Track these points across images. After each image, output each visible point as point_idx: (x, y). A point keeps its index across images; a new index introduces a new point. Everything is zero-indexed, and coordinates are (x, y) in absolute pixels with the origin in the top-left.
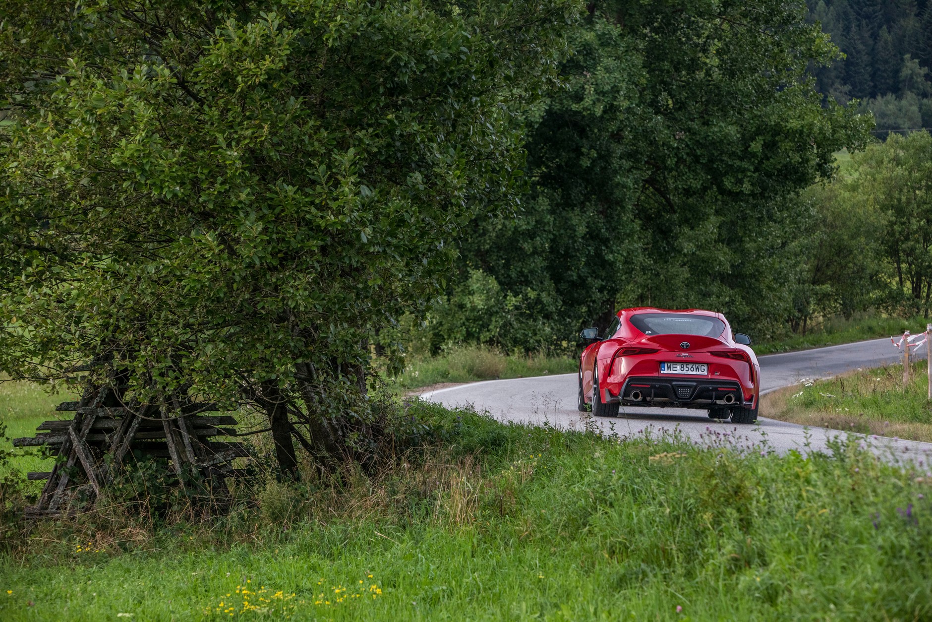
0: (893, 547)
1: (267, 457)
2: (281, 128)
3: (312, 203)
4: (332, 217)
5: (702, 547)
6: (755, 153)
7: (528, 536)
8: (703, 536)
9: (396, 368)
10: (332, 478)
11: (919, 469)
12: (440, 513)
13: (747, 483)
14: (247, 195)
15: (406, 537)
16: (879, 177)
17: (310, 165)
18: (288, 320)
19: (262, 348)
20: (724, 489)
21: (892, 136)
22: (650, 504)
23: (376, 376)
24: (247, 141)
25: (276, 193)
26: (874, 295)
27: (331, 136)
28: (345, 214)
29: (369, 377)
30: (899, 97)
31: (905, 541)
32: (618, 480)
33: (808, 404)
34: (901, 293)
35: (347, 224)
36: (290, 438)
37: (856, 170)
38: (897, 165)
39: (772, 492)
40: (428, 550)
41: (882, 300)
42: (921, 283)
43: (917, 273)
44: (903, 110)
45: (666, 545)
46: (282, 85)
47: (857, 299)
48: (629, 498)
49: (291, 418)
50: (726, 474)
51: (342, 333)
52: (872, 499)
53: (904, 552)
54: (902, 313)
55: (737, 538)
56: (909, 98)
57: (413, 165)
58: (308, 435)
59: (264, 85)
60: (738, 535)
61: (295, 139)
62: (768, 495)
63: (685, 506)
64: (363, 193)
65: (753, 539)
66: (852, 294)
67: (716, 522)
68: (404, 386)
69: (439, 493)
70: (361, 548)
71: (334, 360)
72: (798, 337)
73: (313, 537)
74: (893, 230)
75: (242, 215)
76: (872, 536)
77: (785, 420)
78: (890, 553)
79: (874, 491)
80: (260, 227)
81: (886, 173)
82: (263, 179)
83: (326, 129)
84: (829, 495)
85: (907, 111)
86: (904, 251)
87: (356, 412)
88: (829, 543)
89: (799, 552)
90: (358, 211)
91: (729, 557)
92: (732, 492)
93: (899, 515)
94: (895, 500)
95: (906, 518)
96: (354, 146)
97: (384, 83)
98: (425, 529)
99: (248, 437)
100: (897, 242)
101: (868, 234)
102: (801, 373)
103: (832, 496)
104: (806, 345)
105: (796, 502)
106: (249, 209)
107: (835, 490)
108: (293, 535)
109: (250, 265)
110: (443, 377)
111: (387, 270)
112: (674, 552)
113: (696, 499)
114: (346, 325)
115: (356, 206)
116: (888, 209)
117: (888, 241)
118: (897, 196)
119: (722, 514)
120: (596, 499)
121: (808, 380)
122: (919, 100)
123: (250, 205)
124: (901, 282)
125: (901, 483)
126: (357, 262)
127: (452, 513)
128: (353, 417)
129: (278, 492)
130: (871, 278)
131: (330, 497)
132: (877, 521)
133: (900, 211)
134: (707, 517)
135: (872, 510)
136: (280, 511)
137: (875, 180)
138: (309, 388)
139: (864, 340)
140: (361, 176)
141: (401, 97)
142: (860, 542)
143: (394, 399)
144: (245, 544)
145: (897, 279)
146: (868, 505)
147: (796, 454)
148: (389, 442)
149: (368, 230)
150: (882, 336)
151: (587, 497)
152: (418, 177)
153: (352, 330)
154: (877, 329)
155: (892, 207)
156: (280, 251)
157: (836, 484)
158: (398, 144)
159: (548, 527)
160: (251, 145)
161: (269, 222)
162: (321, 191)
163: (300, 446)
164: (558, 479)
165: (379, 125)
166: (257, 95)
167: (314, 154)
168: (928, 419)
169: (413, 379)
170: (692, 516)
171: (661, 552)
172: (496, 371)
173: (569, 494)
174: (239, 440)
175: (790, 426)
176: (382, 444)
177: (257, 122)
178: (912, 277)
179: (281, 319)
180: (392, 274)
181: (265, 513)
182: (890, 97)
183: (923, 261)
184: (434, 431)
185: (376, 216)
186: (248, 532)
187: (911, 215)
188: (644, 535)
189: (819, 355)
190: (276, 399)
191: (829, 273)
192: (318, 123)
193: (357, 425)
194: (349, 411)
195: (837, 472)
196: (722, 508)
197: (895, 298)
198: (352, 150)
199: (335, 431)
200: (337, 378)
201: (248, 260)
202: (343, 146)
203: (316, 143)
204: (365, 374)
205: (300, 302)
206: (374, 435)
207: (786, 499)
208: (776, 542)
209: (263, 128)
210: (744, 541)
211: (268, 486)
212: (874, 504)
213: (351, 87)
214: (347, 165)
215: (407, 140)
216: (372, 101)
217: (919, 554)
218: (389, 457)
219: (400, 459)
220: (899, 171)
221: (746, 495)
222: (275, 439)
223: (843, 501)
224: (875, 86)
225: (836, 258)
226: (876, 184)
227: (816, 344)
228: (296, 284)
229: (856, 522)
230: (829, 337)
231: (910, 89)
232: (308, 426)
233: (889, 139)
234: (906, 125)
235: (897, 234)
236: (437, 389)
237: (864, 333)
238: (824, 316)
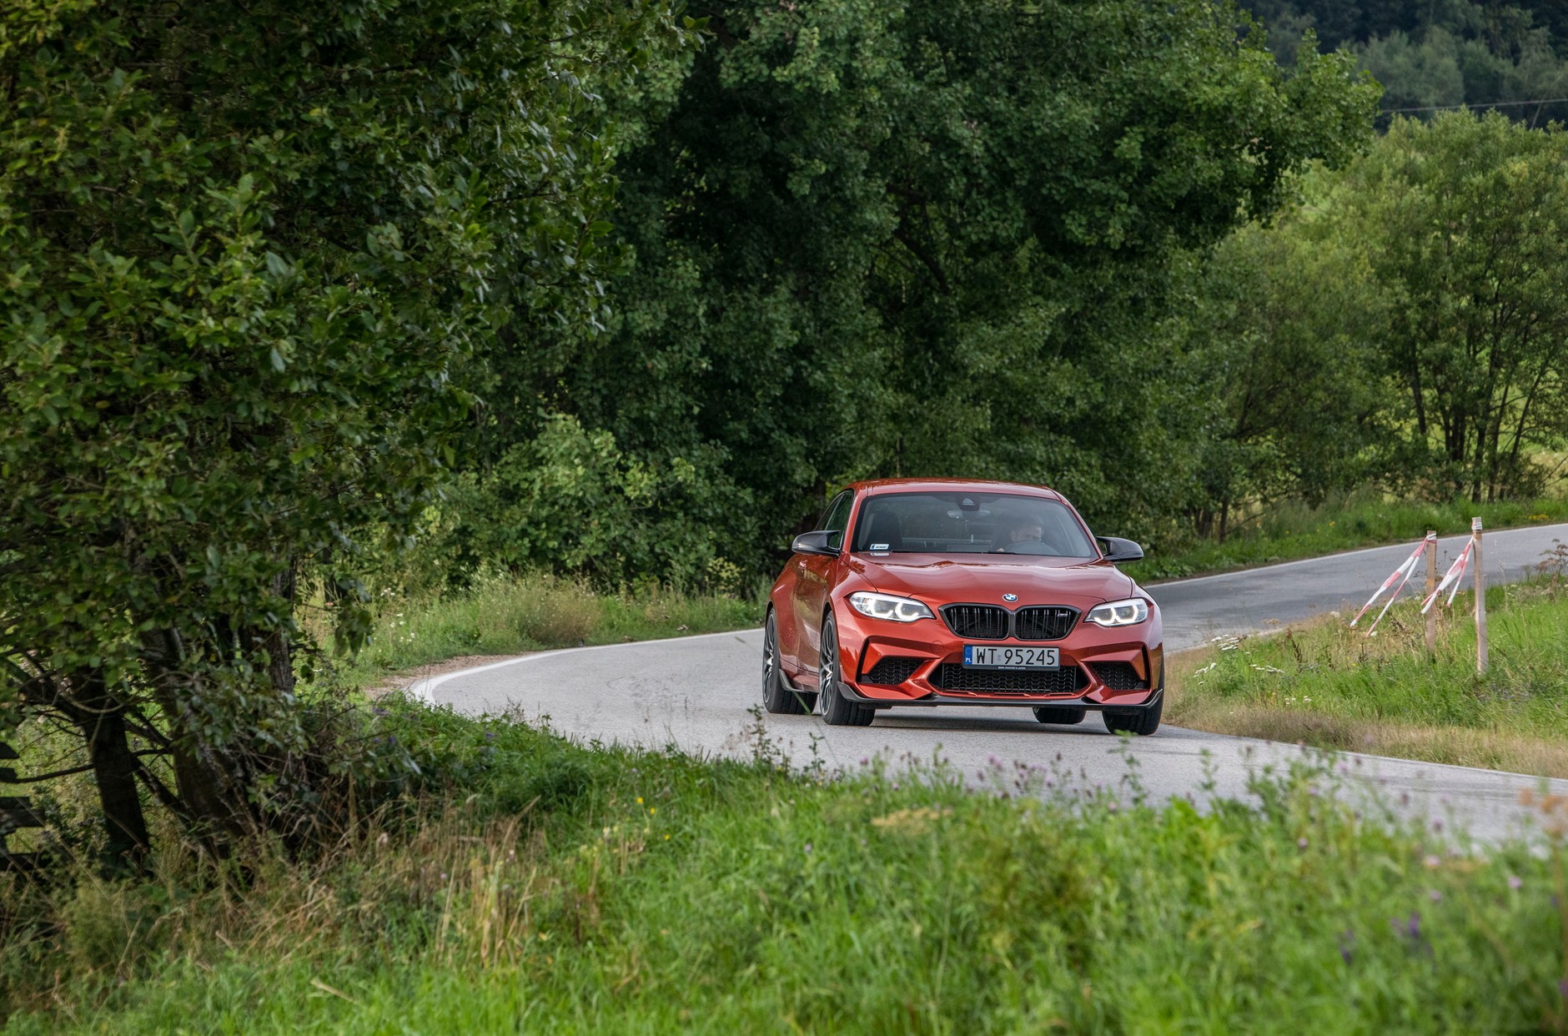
0: (1381, 1001)
1: (86, 826)
2: (95, 135)
3: (165, 292)
4: (211, 322)
5: (991, 1004)
6: (1127, 161)
7: (630, 986)
8: (993, 981)
9: (353, 632)
10: (222, 867)
11: (1435, 838)
12: (449, 938)
13: (1081, 870)
14: (26, 278)
15: (377, 992)
16: (1374, 208)
17: (157, 211)
18: (122, 539)
19: (69, 601)
20: (1033, 883)
21: (1399, 124)
22: (882, 916)
23: (314, 652)
24: (21, 163)
25: (87, 271)
26: (1368, 454)
27: (203, 150)
28: (237, 315)
29: (299, 653)
30: (1417, 39)
31: (1407, 990)
32: (816, 866)
33: (1228, 689)
34: (1421, 448)
35: (241, 336)
36: (133, 784)
37: (1326, 195)
38: (1412, 184)
39: (1135, 887)
40: (424, 1019)
41: (1383, 465)
42: (1463, 428)
43: (1454, 407)
44: (1427, 65)
45: (917, 1000)
46: (94, 46)
47: (1332, 465)
48: (840, 902)
49: (136, 742)
50: (1037, 852)
51: (236, 562)
52: (1338, 900)
53: (1406, 1013)
54: (1425, 493)
55: (1061, 986)
56: (1436, 40)
57: (377, 210)
58: (172, 777)
59: (56, 44)
60: (1064, 978)
61: (123, 156)
62: (1126, 894)
63: (956, 920)
64: (272, 268)
65: (1094, 987)
66: (1320, 454)
67: (1019, 954)
68: (383, 664)
69: (447, 895)
70: (282, 1015)
71: (222, 622)
72: (1209, 546)
73: (180, 993)
74: (1403, 319)
75: (17, 321)
76: (1338, 980)
77: (1181, 723)
78: (1376, 1013)
79: (1343, 884)
80: (58, 346)
81: (1387, 200)
82: (60, 241)
83: (190, 135)
84: (1251, 891)
85: (1434, 68)
86: (1427, 362)
87: (270, 730)
88: (1252, 995)
89: (1189, 1013)
90: (264, 309)
91: (1046, 1025)
92: (1049, 889)
93: (1397, 934)
94: (1388, 904)
95: (1409, 941)
96: (250, 169)
97: (311, 36)
98: (418, 974)
99: (44, 783)
100: (1413, 344)
101: (1354, 328)
102: (1215, 621)
103: (1258, 895)
104: (1226, 563)
105: (1183, 909)
106: (30, 308)
107: (1265, 882)
108: (139, 992)
109: (40, 429)
110: (466, 643)
111: (331, 428)
112: (933, 1017)
113: (977, 905)
114: (242, 548)
115: (261, 297)
116: (1392, 275)
117: (1393, 343)
118: (1411, 247)
119: (1030, 935)
120: (773, 905)
121: (1226, 637)
122: (1457, 43)
123: (33, 299)
124: (1423, 427)
125: (1398, 869)
126: (265, 414)
127: (472, 940)
128: (263, 742)
129: (104, 901)
130: (1361, 419)
131: (217, 908)
132: (1349, 948)
133: (1416, 278)
134: (1001, 942)
135: (1340, 925)
136: (109, 943)
137: (1364, 214)
138: (172, 681)
139: (1346, 549)
140: (268, 232)
141: (348, 66)
142: (1315, 991)
143: (352, 698)
144: (35, 1014)
145: (1415, 421)
146: (1331, 913)
147: (1186, 806)
148: (343, 789)
149: (286, 345)
150: (1384, 540)
151: (755, 901)
152: (390, 233)
153: (256, 556)
154: (1373, 526)
155: (1402, 270)
156: (100, 397)
157: (1267, 867)
158: (343, 166)
159: (674, 965)
160: (31, 172)
161: (74, 334)
162: (184, 266)
163: (153, 800)
164: (697, 864)
165: (303, 124)
166: (44, 64)
167: (164, 188)
168: (1476, 717)
169: (402, 650)
170: (969, 940)
171: (907, 1020)
172: (579, 629)
173: (715, 896)
174: (27, 790)
175: (1188, 737)
176: (327, 795)
177: (43, 122)
178: (1446, 415)
179: (108, 536)
180: (341, 438)
181: (77, 947)
182: (1397, 38)
183: (1468, 383)
184: (438, 764)
185: (301, 316)
186: (44, 988)
187: (1443, 286)
188: (869, 981)
189: (1255, 583)
190: (99, 705)
191: (1273, 411)
192: (172, 123)
193: (270, 758)
194: (255, 729)
195: (1269, 844)
196: (1030, 924)
197: (1410, 460)
198: (247, 180)
199: (230, 768)
200: (229, 657)
201: (33, 418)
202: (227, 171)
203: (167, 166)
204: (290, 648)
205: (149, 502)
206: (311, 777)
207: (1163, 903)
208: (1142, 993)
209: (54, 135)
210: (1076, 992)
211: (81, 893)
212: (1341, 912)
213: (244, 43)
214: (239, 210)
215: (362, 157)
216: (289, 73)
217: (1437, 1017)
218: (343, 822)
219: (365, 825)
220: (1415, 194)
221: (1081, 895)
222: (100, 785)
223: (1279, 905)
224: (1366, 17)
225: (1290, 379)
226: (1367, 224)
227: (1246, 560)
228: (142, 463)
229: (1307, 951)
230: (1275, 545)
231: (1437, 22)
232: (171, 759)
233: (1392, 130)
234: (1432, 98)
235: (1413, 327)
236: (453, 669)
237: (1346, 535)
238: (1264, 500)
